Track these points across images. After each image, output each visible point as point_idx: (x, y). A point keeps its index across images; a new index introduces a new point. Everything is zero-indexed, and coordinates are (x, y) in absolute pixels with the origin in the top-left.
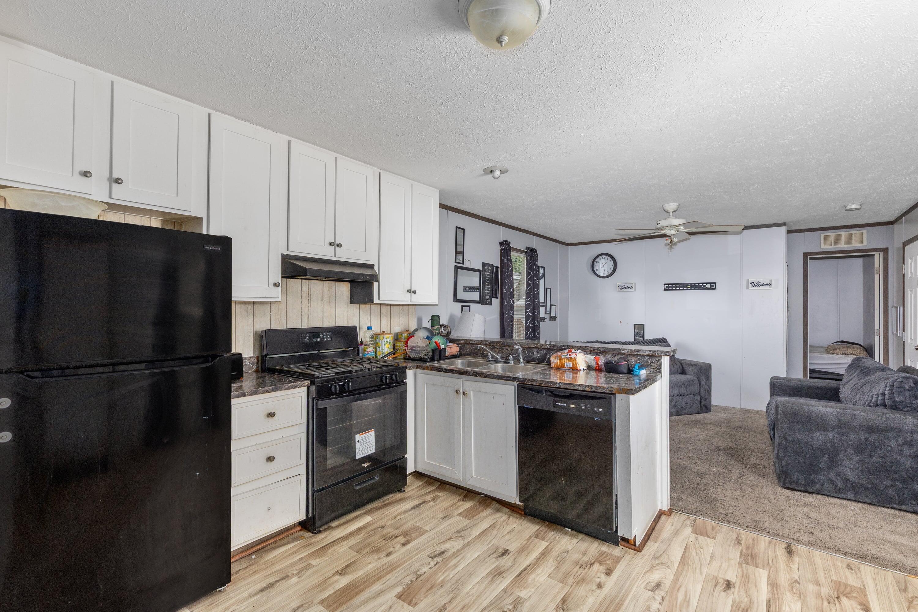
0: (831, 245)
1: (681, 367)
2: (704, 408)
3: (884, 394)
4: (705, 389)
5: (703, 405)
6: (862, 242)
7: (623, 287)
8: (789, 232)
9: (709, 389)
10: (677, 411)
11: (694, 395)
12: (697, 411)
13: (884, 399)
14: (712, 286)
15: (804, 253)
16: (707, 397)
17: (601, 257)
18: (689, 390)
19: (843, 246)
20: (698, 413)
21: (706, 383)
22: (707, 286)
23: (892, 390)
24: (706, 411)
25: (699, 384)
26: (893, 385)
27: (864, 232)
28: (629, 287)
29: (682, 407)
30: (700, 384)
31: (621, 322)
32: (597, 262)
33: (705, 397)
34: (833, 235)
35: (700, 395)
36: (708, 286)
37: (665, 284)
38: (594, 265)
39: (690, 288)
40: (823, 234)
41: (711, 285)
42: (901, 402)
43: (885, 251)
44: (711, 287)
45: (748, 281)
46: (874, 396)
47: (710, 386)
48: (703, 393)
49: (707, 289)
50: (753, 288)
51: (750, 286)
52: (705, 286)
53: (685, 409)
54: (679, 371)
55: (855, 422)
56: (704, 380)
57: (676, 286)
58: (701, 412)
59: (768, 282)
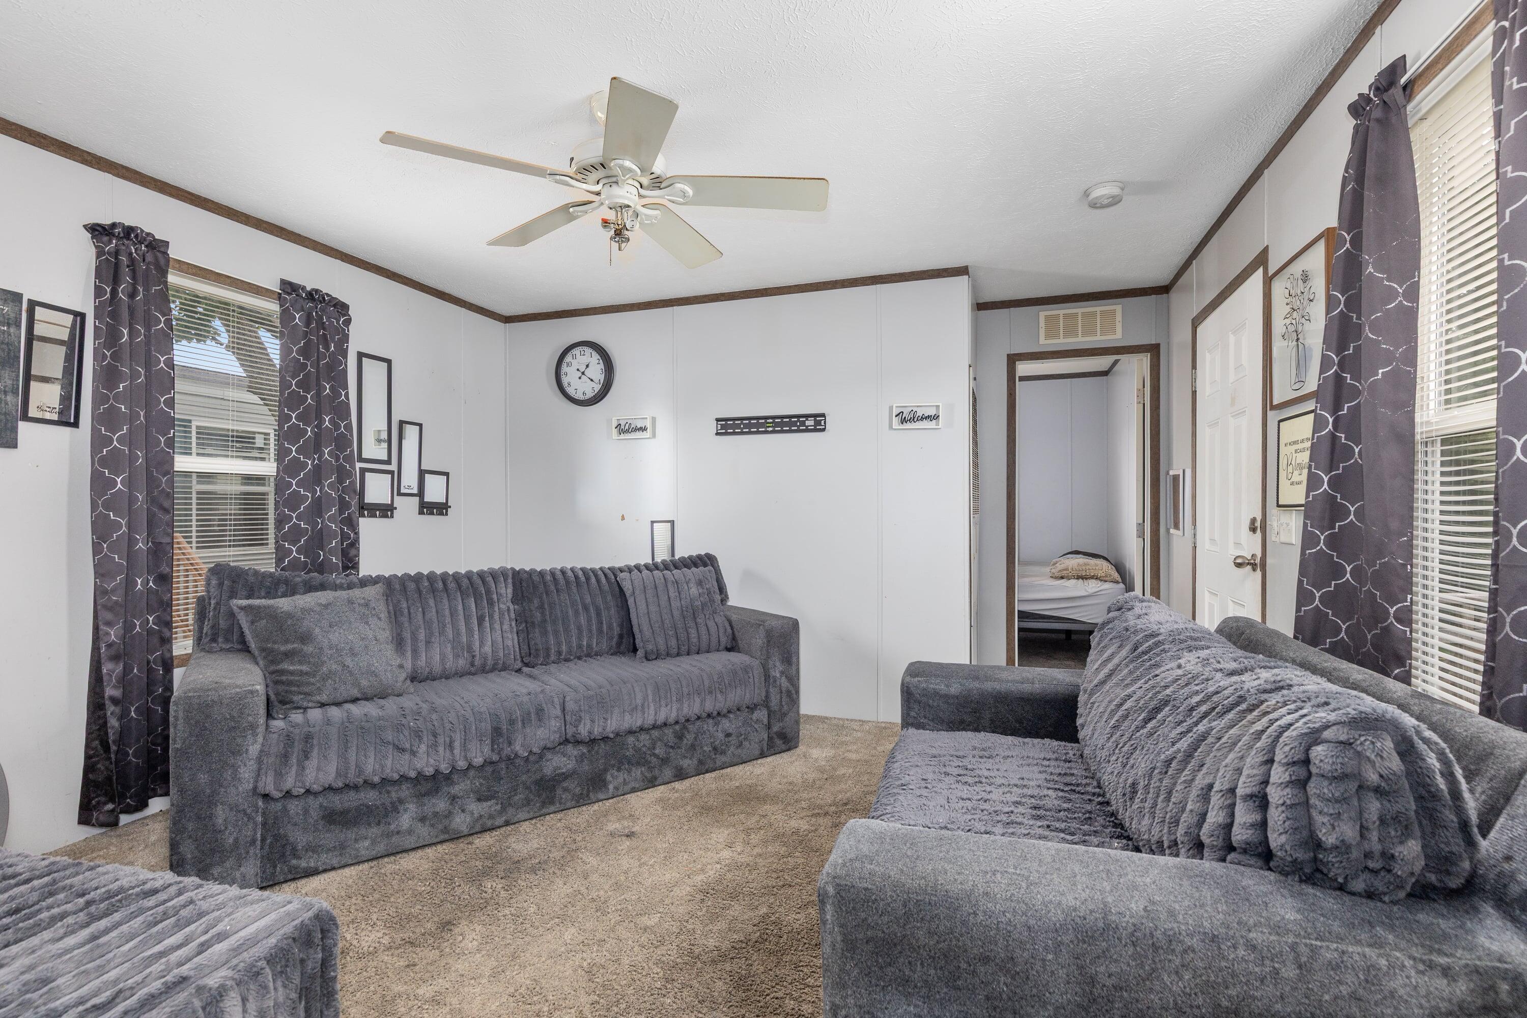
0: (1058, 337)
1: (729, 630)
2: (778, 742)
3: (1261, 801)
4: (781, 689)
5: (776, 733)
6: (1114, 332)
7: (627, 427)
8: (981, 306)
9: (791, 688)
10: (701, 762)
11: (752, 708)
12: (757, 752)
13: (1263, 825)
14: (818, 423)
15: (1008, 355)
16: (786, 708)
17: (576, 351)
18: (735, 696)
19: (1080, 339)
20: (762, 755)
21: (782, 673)
22: (808, 423)
23: (1301, 784)
24: (783, 747)
25: (765, 675)
26: (1307, 762)
27: (1117, 307)
28: (641, 428)
29: (715, 749)
30: (767, 677)
31: (623, 518)
32: (568, 365)
33: (780, 710)
34: (1061, 316)
35: (768, 707)
36: (810, 423)
37: (718, 420)
38: (563, 372)
39: (771, 429)
40: (1044, 313)
41: (815, 420)
42: (1343, 848)
43: (1154, 350)
44: (815, 426)
45: (891, 408)
46: (1216, 800)
47: (794, 680)
48: (774, 701)
49: (807, 430)
50: (902, 427)
51: (895, 421)
52: (803, 423)
53: (723, 753)
54: (724, 640)
55: (1157, 986)
56: (778, 664)
57: (742, 423)
58: (772, 751)
59: (932, 412)
